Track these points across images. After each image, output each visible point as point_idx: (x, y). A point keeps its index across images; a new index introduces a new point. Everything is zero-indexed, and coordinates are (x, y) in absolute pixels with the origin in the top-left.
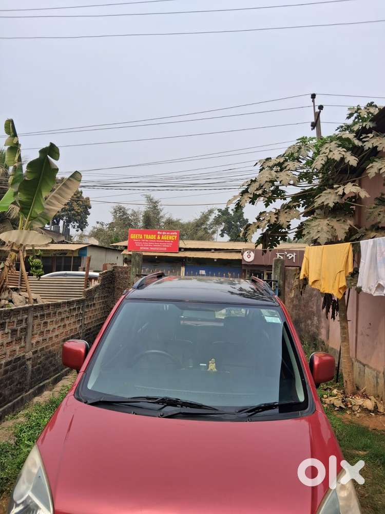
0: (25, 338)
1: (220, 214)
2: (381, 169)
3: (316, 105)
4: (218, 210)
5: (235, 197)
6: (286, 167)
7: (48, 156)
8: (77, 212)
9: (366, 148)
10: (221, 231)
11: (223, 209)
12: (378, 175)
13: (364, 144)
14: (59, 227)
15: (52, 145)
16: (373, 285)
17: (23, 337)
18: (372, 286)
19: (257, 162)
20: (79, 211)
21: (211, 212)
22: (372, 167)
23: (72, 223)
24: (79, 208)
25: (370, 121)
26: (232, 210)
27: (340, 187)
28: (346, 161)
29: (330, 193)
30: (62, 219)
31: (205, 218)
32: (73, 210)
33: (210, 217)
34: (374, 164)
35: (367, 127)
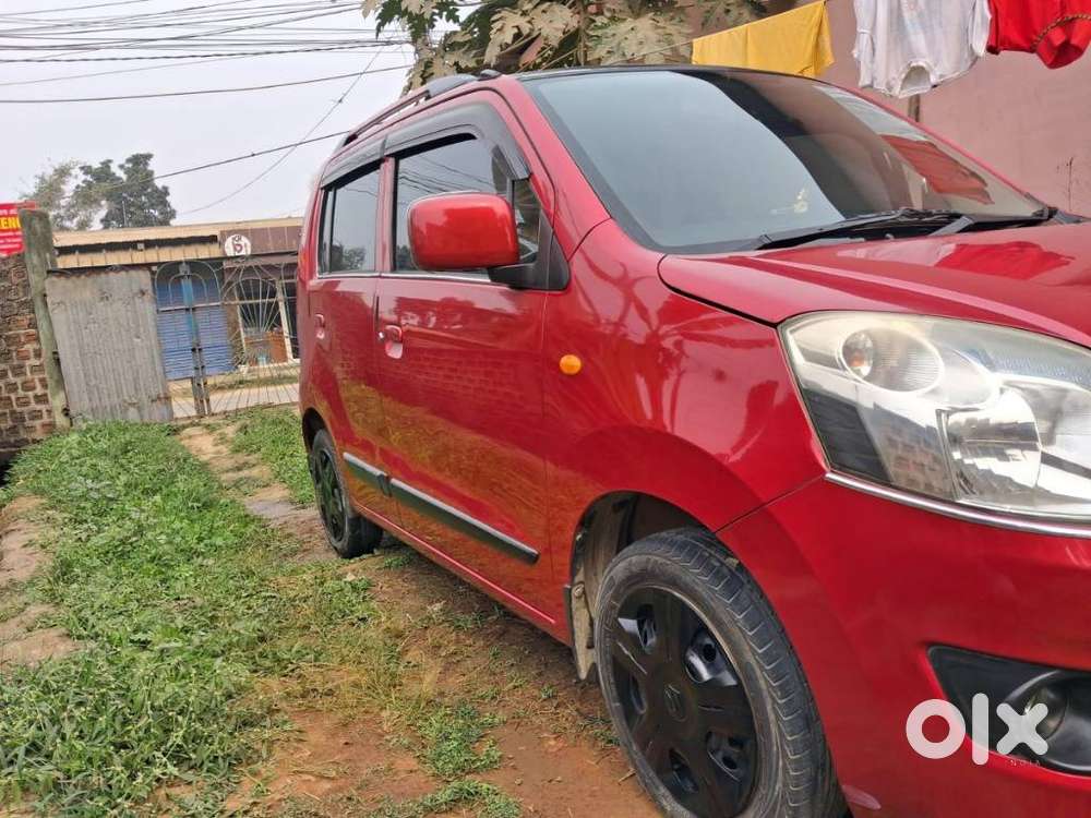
1: (89, 178)
4: (82, 168)
10: (102, 221)
11: (96, 165)
16: (896, 76)
18: (894, 79)
21: (63, 172)
26: (121, 167)
31: (50, 189)
33: (62, 187)
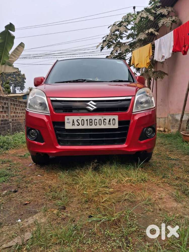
0: (8, 112)
2: (164, 22)
3: (135, 11)
5: (100, 44)
6: (122, 25)
7: (9, 30)
8: (19, 81)
9: (157, 14)
12: (163, 25)
13: (157, 12)
14: (11, 89)
15: (11, 24)
16: (160, 57)
17: (7, 111)
19: (109, 26)
20: (20, 81)
22: (160, 22)
23: (17, 87)
24: (20, 79)
25: (159, 3)
27: (146, 30)
28: (149, 19)
29: (142, 34)
30: (12, 86)
32: (17, 80)
34: (161, 20)
35: (158, 6)
